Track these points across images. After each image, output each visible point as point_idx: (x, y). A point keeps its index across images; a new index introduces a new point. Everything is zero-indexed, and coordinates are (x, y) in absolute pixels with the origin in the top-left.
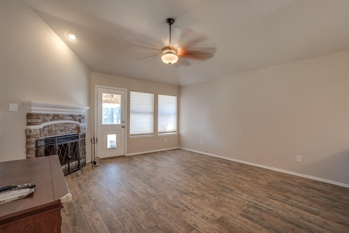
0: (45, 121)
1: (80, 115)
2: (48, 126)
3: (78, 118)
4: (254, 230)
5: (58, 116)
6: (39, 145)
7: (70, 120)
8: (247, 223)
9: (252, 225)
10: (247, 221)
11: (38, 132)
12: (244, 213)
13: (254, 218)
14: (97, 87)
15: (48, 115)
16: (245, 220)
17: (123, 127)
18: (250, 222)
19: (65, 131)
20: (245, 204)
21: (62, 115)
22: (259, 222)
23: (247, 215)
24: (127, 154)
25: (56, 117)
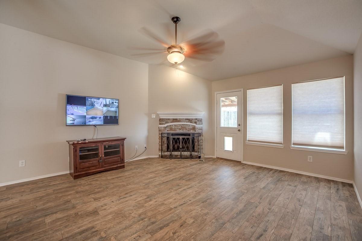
0: (167, 123)
1: (196, 119)
2: (170, 126)
3: (194, 121)
4: (67, 230)
5: (176, 119)
6: (163, 136)
7: (187, 122)
8: (79, 228)
9: (73, 231)
10: (81, 229)
11: (163, 129)
12: (94, 230)
13: (80, 236)
14: (217, 94)
15: (169, 119)
16: (84, 228)
17: (239, 130)
18: (77, 231)
19: (183, 130)
20: (111, 237)
21: (180, 119)
22: (72, 237)
23: (90, 232)
24: (243, 161)
25: (175, 120)
